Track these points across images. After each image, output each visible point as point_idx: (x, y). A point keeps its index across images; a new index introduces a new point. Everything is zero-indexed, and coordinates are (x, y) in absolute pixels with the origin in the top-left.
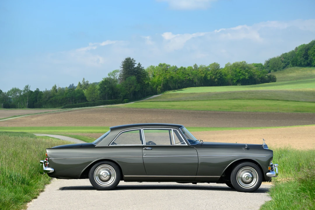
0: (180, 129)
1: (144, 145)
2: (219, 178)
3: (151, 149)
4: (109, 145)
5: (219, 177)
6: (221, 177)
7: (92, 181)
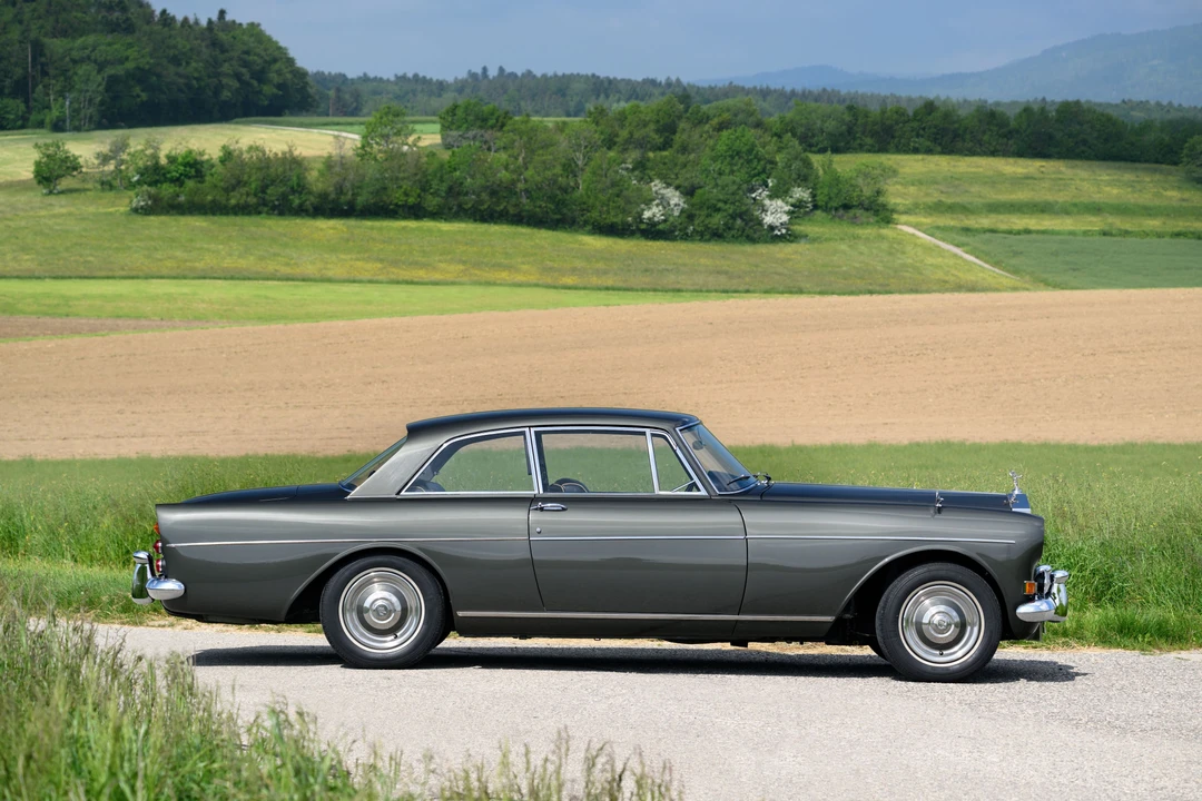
0: (677, 429)
1: (536, 492)
2: (829, 626)
3: (563, 509)
4: (398, 493)
5: (829, 619)
6: (839, 621)
7: (333, 632)
